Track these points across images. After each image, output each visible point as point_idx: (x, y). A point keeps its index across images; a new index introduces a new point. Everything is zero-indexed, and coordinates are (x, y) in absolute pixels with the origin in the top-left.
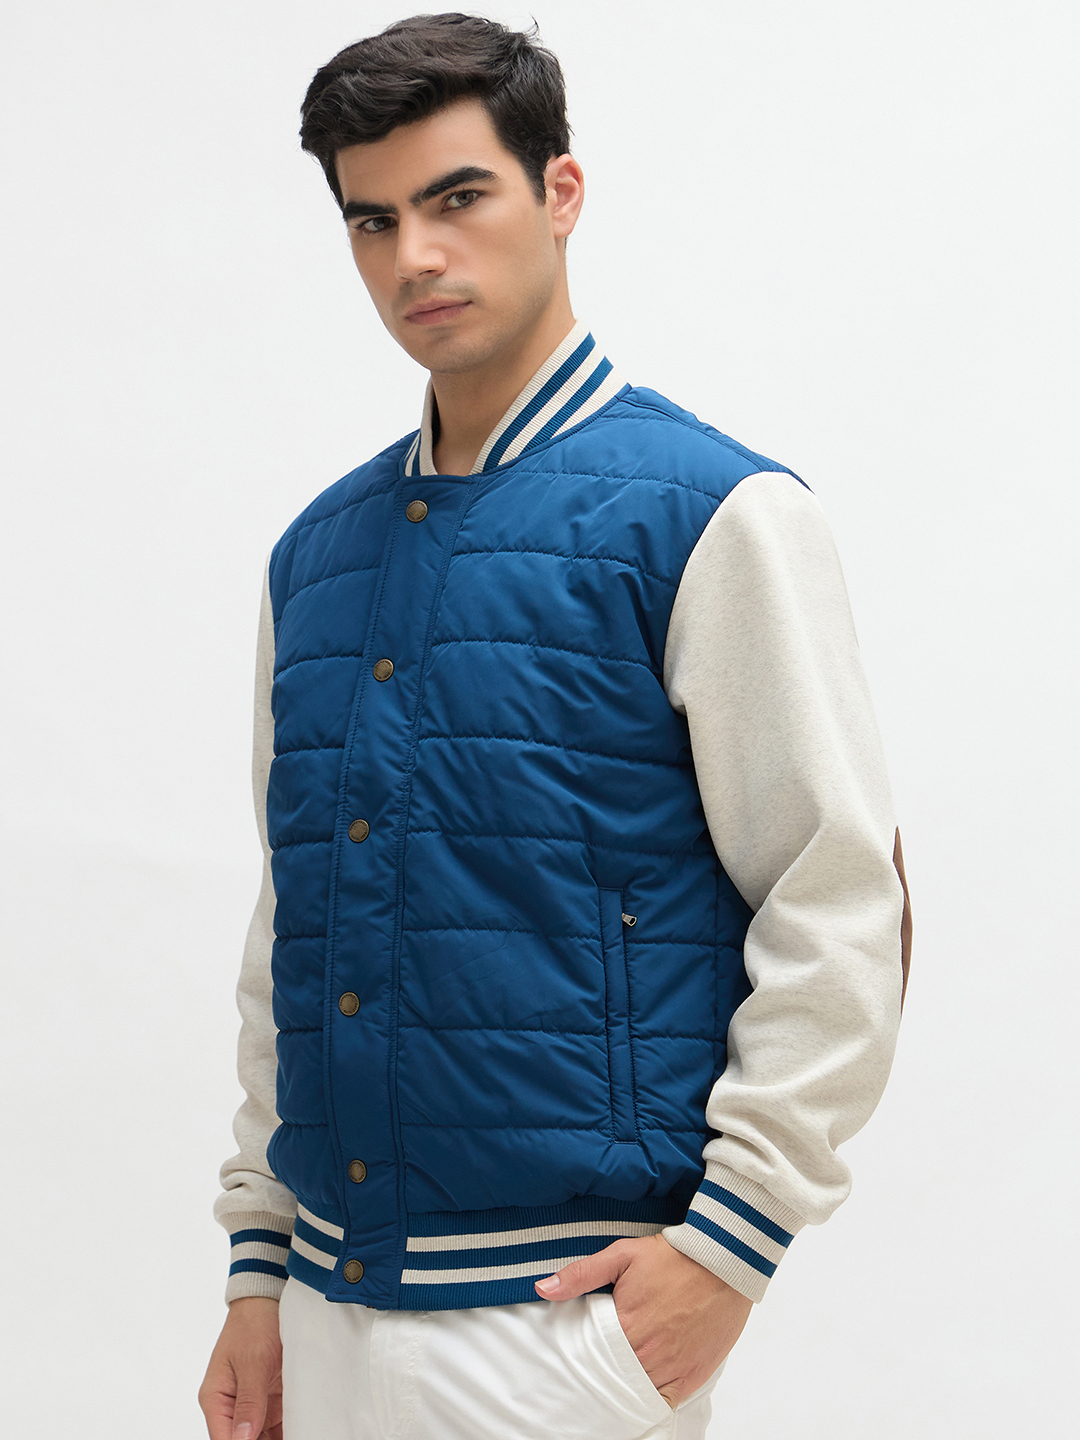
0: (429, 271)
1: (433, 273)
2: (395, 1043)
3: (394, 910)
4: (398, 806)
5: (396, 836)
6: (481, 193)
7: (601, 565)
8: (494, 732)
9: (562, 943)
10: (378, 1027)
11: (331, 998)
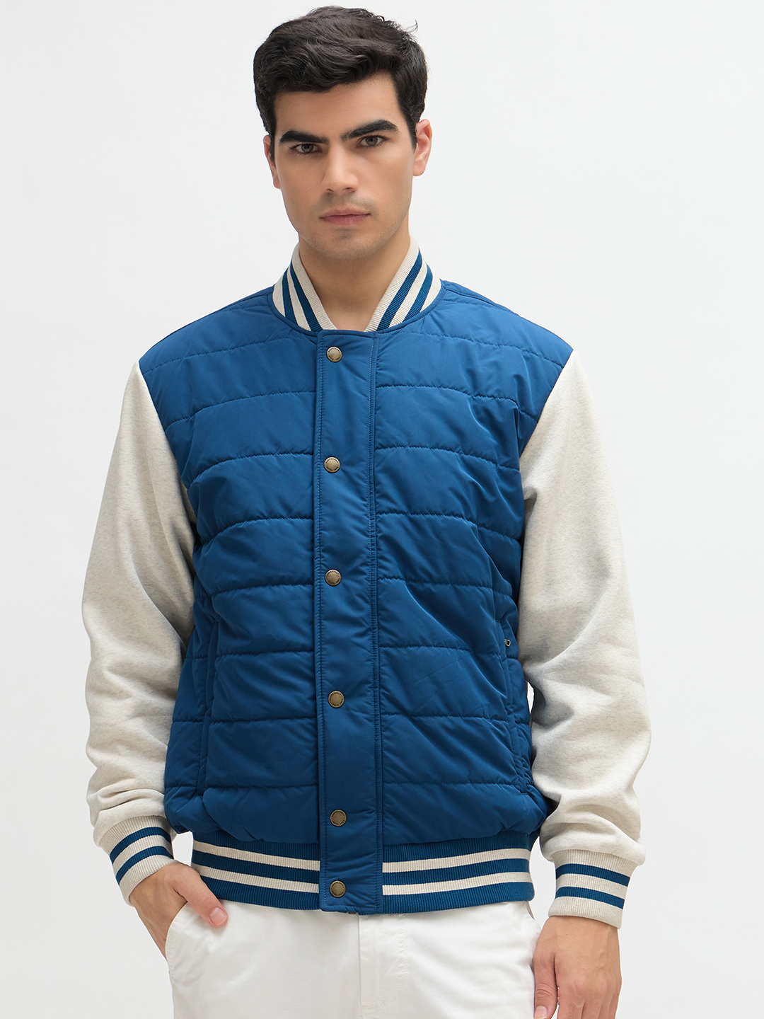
0: (348, 188)
1: (350, 190)
2: (379, 727)
3: (371, 633)
4: (368, 560)
5: (369, 581)
6: (385, 139)
7: (499, 403)
8: (444, 511)
9: (486, 658)
10: (365, 715)
11: (322, 695)
